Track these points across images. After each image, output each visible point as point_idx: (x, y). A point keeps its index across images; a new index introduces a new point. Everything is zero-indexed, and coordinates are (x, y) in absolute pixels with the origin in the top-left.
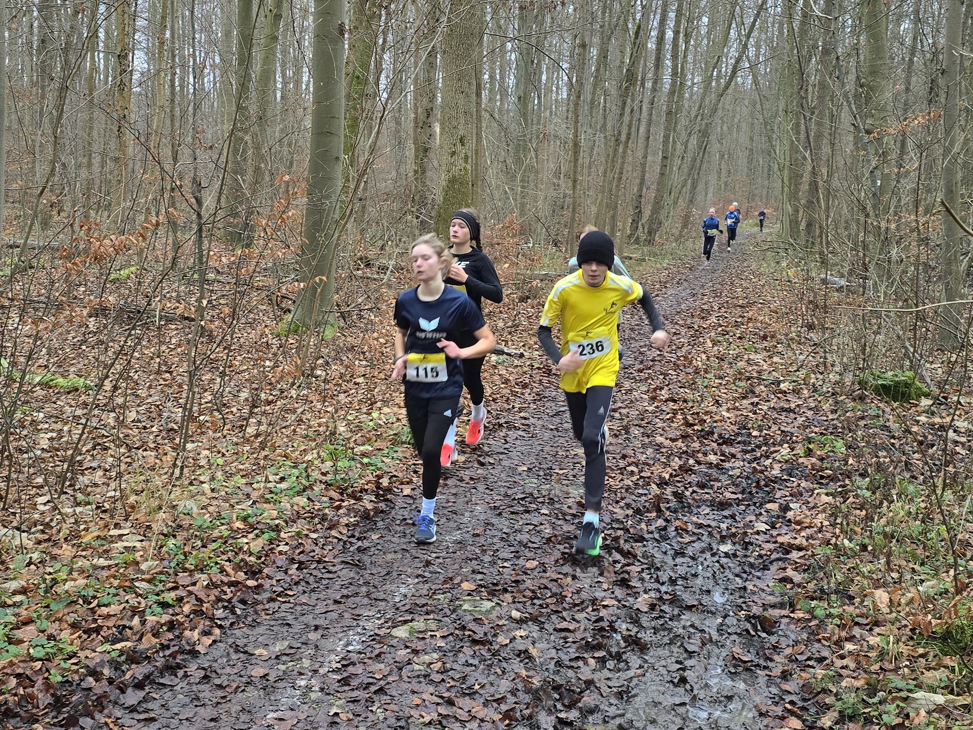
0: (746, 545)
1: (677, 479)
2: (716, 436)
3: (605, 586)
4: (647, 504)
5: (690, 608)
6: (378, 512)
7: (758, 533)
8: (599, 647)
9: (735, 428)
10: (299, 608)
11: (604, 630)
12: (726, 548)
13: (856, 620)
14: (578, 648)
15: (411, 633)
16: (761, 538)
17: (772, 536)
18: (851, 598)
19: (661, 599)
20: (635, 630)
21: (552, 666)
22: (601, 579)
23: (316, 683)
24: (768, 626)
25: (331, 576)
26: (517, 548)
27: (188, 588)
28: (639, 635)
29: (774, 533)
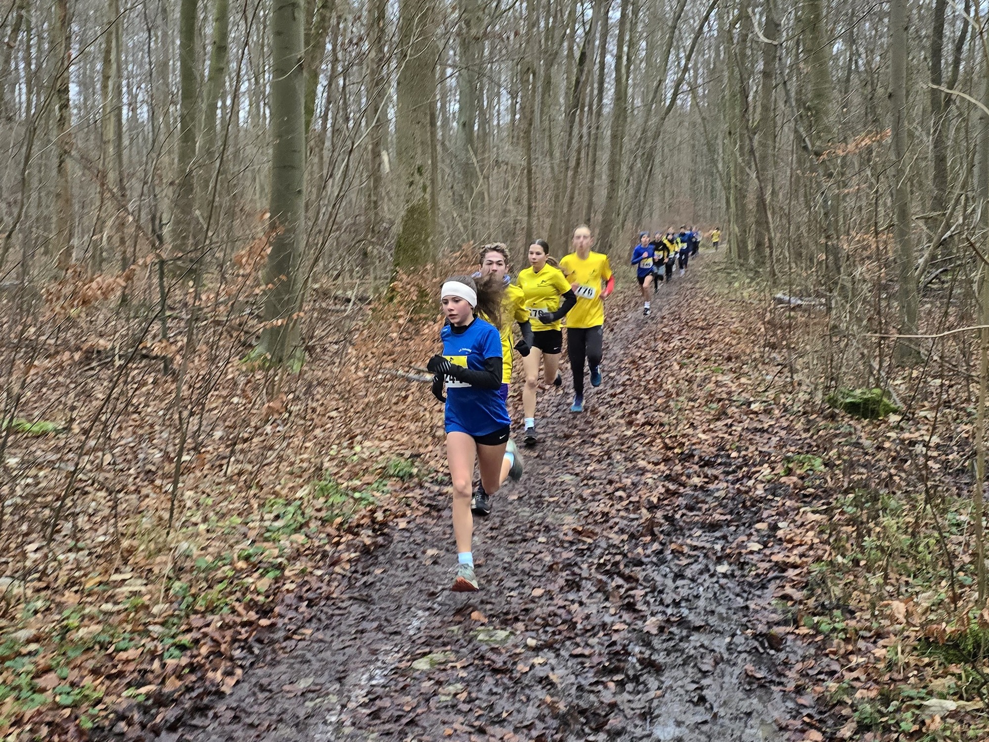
0: (742, 566)
1: (666, 502)
2: (696, 459)
3: (612, 611)
4: (640, 528)
5: (697, 629)
6: (378, 546)
7: (752, 552)
8: (617, 670)
9: (714, 449)
10: (316, 645)
11: (619, 655)
12: (723, 568)
13: (861, 633)
14: (596, 673)
15: (432, 665)
16: (756, 557)
17: (765, 555)
18: (852, 613)
19: (668, 621)
20: (648, 652)
21: (573, 691)
22: (607, 604)
23: (347, 719)
24: (776, 643)
25: (341, 612)
26: (520, 577)
27: (203, 630)
28: (653, 658)
29: (768, 552)
